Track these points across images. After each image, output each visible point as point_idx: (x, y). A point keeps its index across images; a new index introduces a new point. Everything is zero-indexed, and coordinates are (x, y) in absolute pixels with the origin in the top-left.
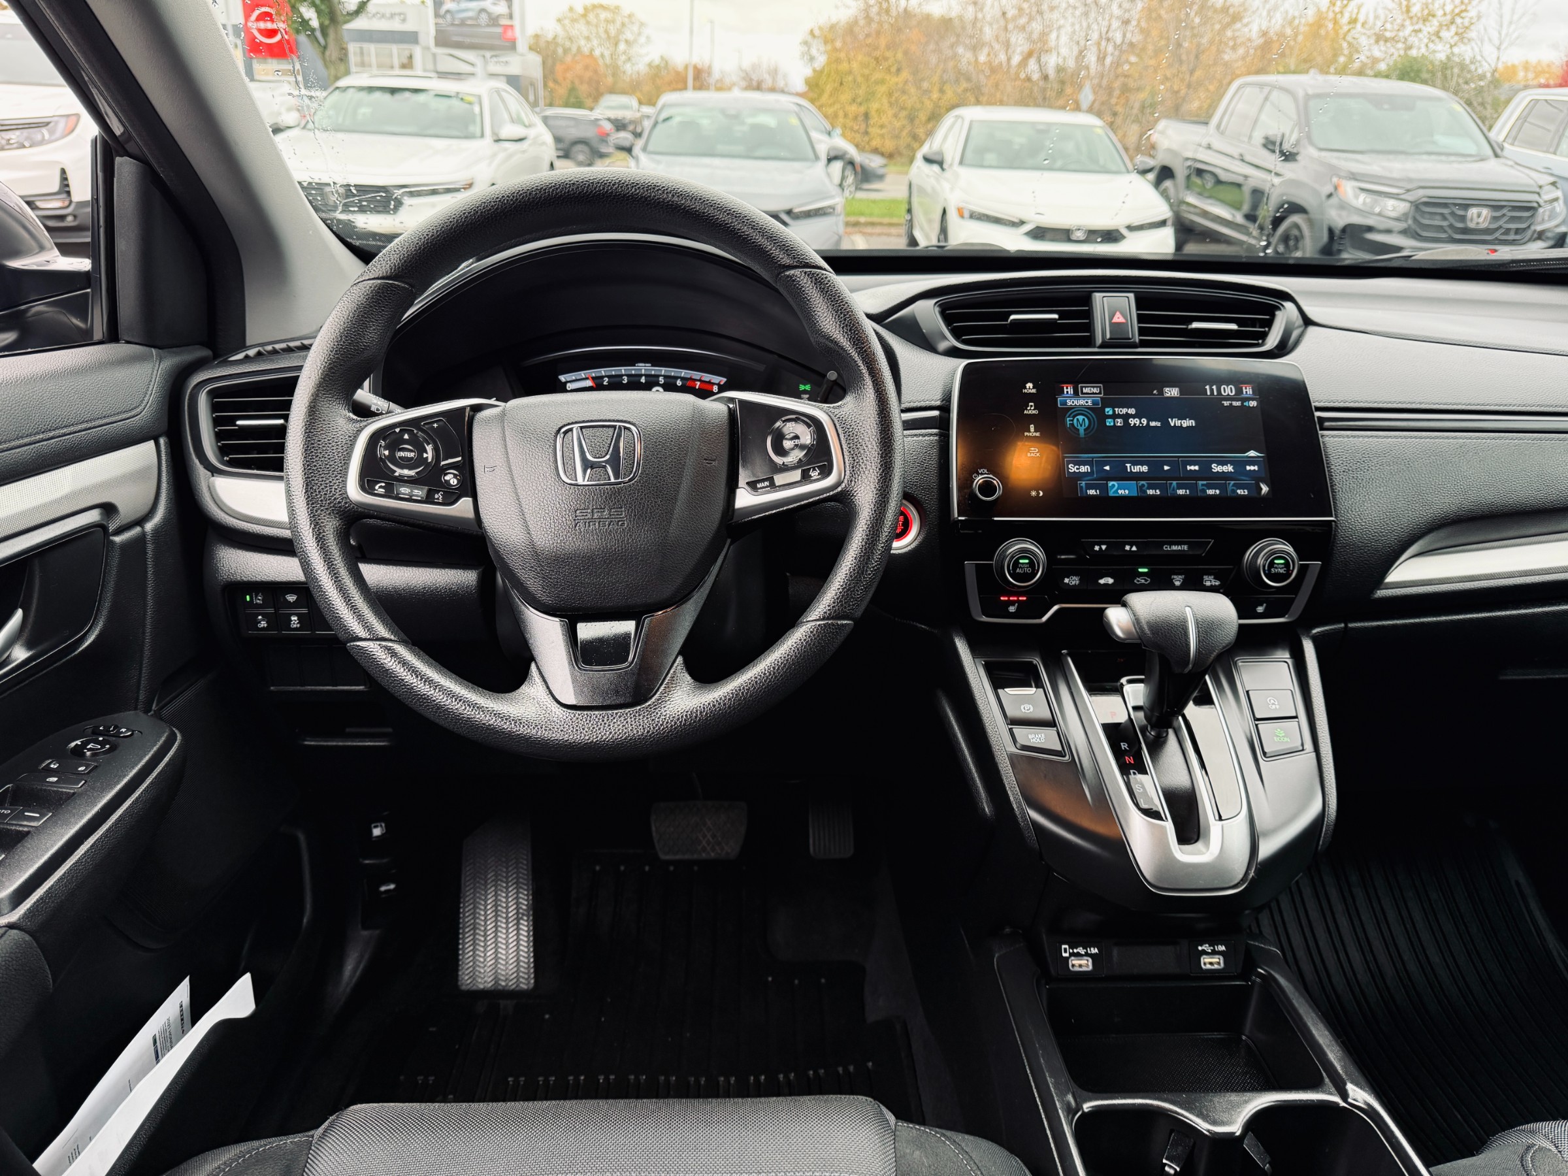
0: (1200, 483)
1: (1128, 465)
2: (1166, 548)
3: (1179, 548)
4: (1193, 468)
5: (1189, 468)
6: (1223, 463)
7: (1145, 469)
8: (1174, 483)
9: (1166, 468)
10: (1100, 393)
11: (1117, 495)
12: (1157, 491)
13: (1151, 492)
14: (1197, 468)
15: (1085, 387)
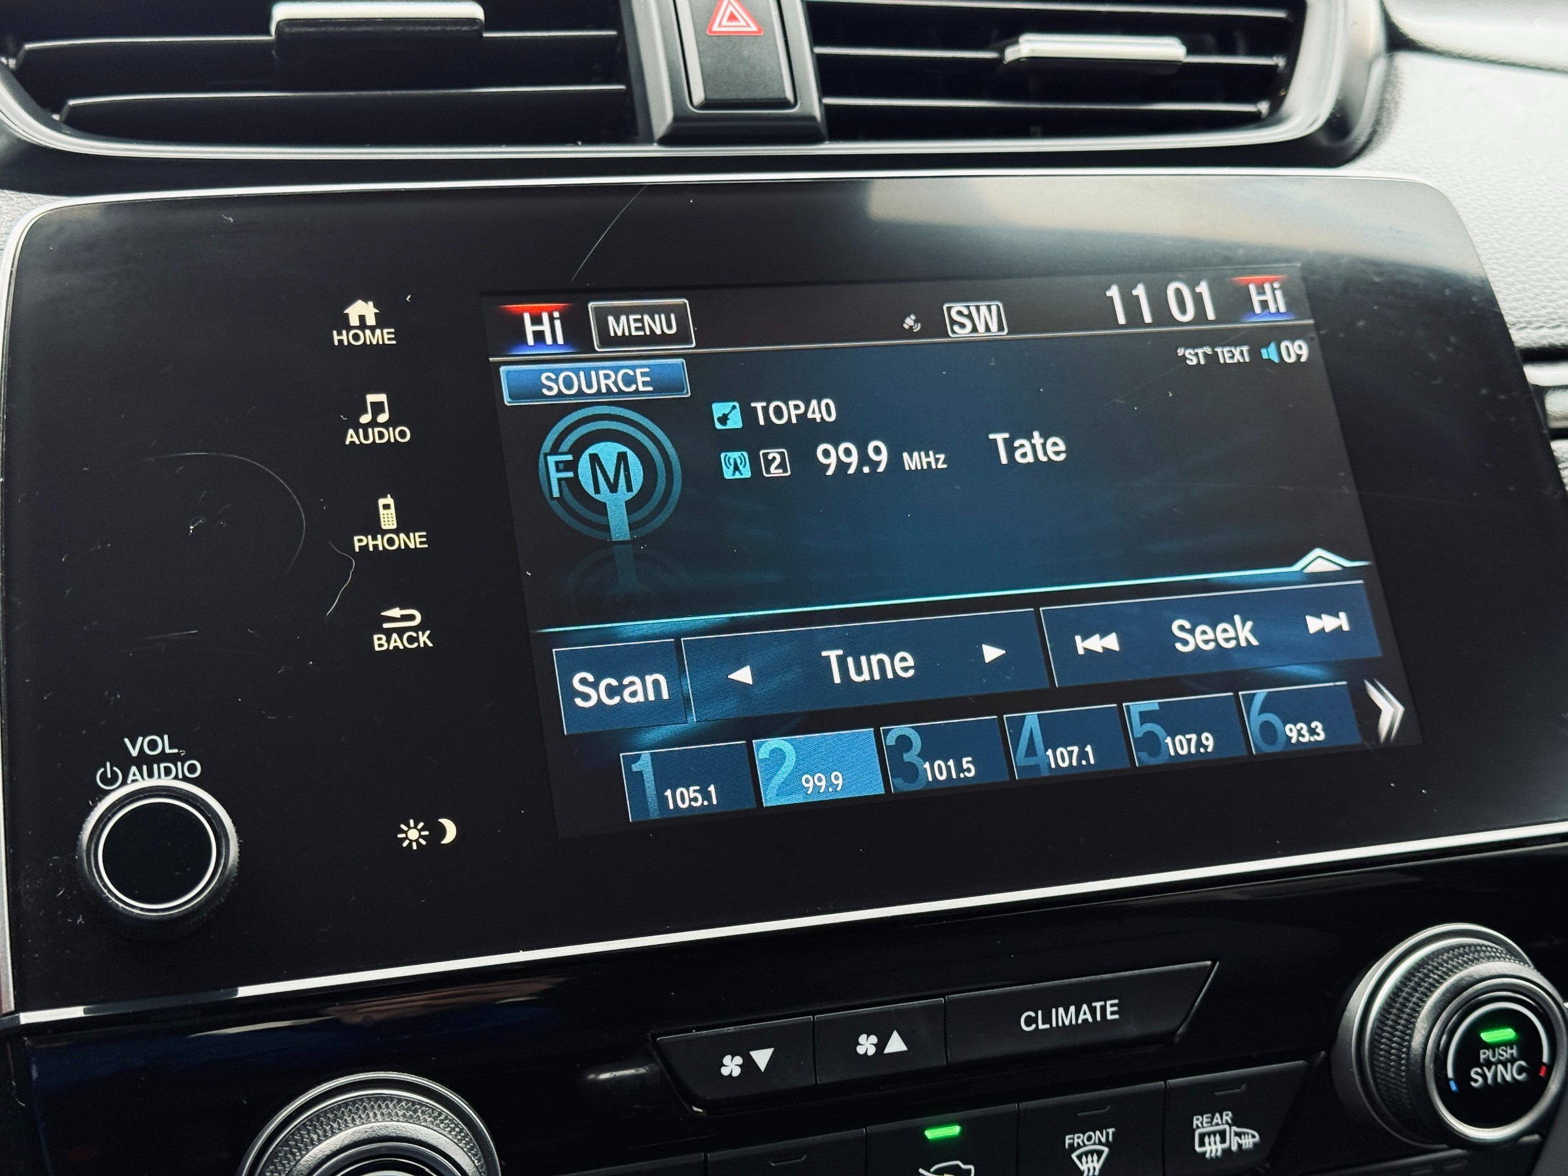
0: (1137, 707)
1: (833, 655)
2: (1031, 1022)
3: (1085, 1015)
4: (1096, 643)
5: (1082, 645)
6: (1215, 614)
7: (902, 664)
8: (1032, 719)
9: (991, 653)
10: (681, 337)
11: (798, 799)
12: (966, 762)
13: (938, 771)
14: (1111, 642)
15: (617, 313)
